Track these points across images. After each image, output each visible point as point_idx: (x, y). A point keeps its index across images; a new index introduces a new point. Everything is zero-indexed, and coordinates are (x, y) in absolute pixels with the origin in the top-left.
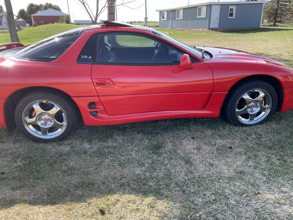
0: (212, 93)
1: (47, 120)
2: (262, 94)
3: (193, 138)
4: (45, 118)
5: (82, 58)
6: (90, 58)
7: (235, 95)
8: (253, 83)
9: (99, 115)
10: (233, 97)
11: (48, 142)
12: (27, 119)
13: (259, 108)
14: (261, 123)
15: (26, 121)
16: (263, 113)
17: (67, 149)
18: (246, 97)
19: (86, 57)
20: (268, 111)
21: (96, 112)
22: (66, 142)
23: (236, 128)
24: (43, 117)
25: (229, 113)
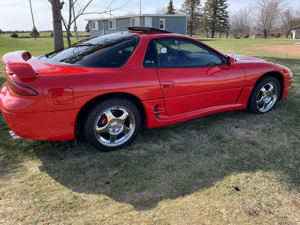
0: (244, 88)
1: (116, 127)
2: (272, 87)
3: (237, 127)
4: (114, 125)
5: (146, 62)
6: (153, 62)
7: (257, 89)
8: (268, 78)
9: (160, 116)
10: (256, 90)
11: (117, 149)
12: (97, 128)
13: (270, 98)
14: (271, 110)
15: (96, 130)
16: (271, 102)
17: (142, 152)
18: (263, 90)
19: (149, 62)
20: (275, 100)
21: (158, 114)
22: (134, 147)
23: (258, 116)
24: (112, 124)
25: (252, 104)
